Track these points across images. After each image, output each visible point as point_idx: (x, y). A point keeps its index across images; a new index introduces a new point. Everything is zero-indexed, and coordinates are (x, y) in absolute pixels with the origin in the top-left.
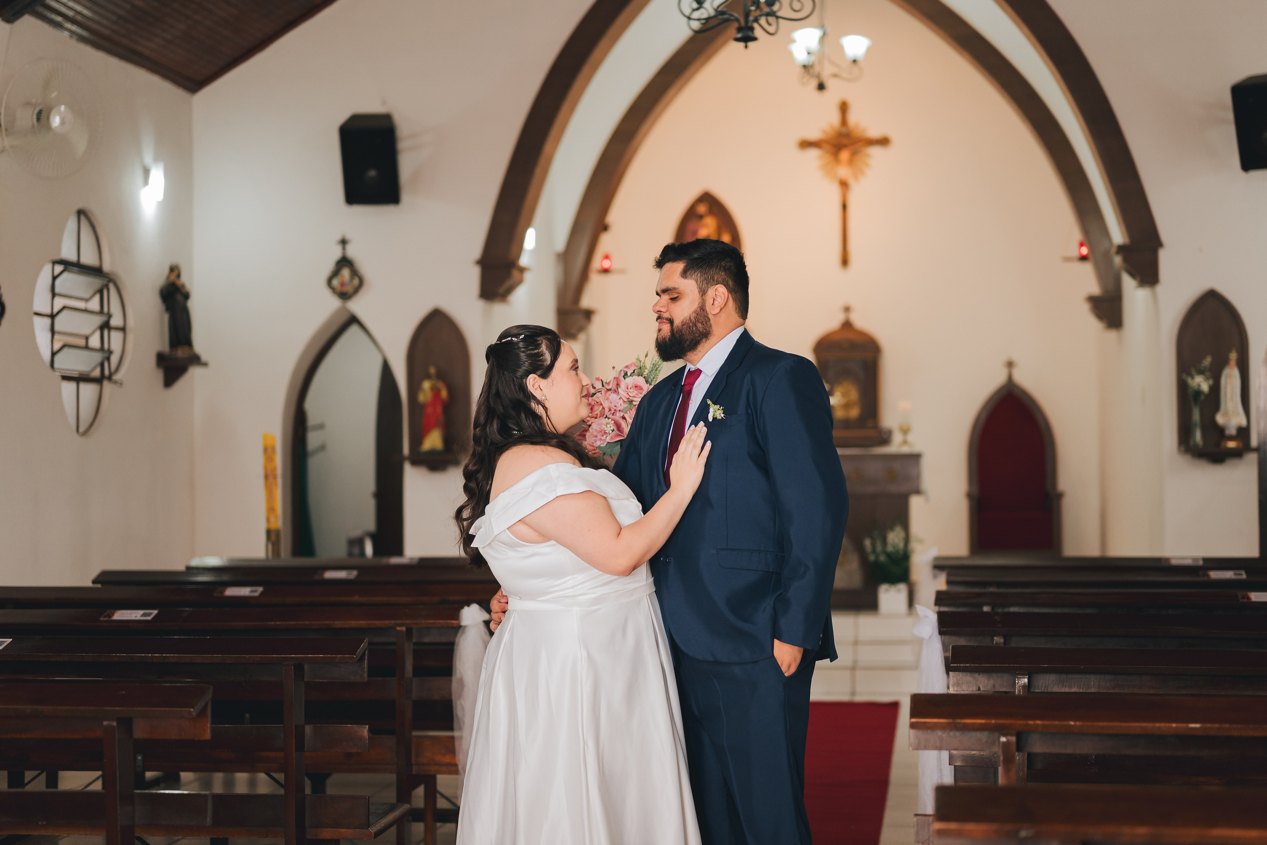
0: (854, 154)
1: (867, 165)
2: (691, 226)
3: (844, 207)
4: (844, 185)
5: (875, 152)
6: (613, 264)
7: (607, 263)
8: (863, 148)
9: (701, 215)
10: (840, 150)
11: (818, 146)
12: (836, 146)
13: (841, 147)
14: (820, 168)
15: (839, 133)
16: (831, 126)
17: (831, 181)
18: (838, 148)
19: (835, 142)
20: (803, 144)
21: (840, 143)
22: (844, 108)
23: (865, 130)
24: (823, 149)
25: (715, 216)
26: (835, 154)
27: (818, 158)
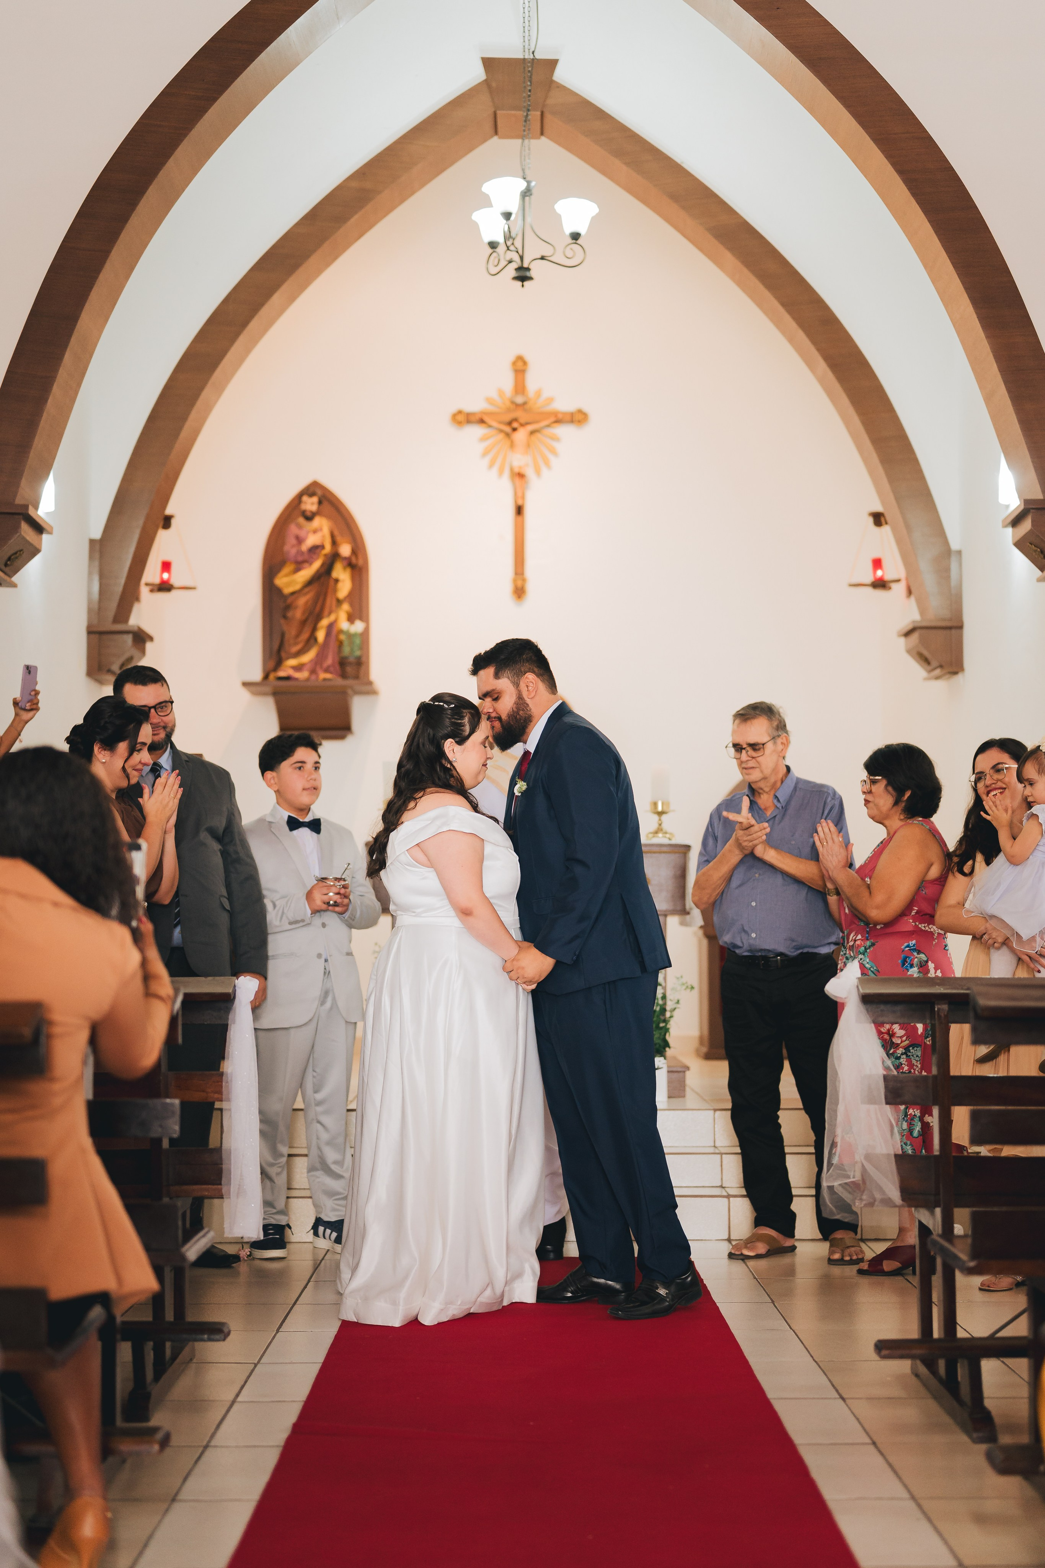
0: (532, 433)
1: (554, 452)
2: (293, 529)
3: (519, 510)
4: (519, 476)
5: (564, 431)
6: (176, 578)
7: (166, 576)
8: (548, 426)
9: (309, 514)
10: (515, 430)
11: (482, 421)
12: (510, 423)
13: (515, 425)
14: (485, 454)
15: (513, 402)
16: (501, 393)
17: (501, 472)
18: (512, 426)
19: (508, 418)
20: (460, 418)
21: (516, 420)
22: (520, 367)
23: (551, 400)
24: (490, 426)
25: (328, 517)
26: (508, 435)
27: (483, 439)
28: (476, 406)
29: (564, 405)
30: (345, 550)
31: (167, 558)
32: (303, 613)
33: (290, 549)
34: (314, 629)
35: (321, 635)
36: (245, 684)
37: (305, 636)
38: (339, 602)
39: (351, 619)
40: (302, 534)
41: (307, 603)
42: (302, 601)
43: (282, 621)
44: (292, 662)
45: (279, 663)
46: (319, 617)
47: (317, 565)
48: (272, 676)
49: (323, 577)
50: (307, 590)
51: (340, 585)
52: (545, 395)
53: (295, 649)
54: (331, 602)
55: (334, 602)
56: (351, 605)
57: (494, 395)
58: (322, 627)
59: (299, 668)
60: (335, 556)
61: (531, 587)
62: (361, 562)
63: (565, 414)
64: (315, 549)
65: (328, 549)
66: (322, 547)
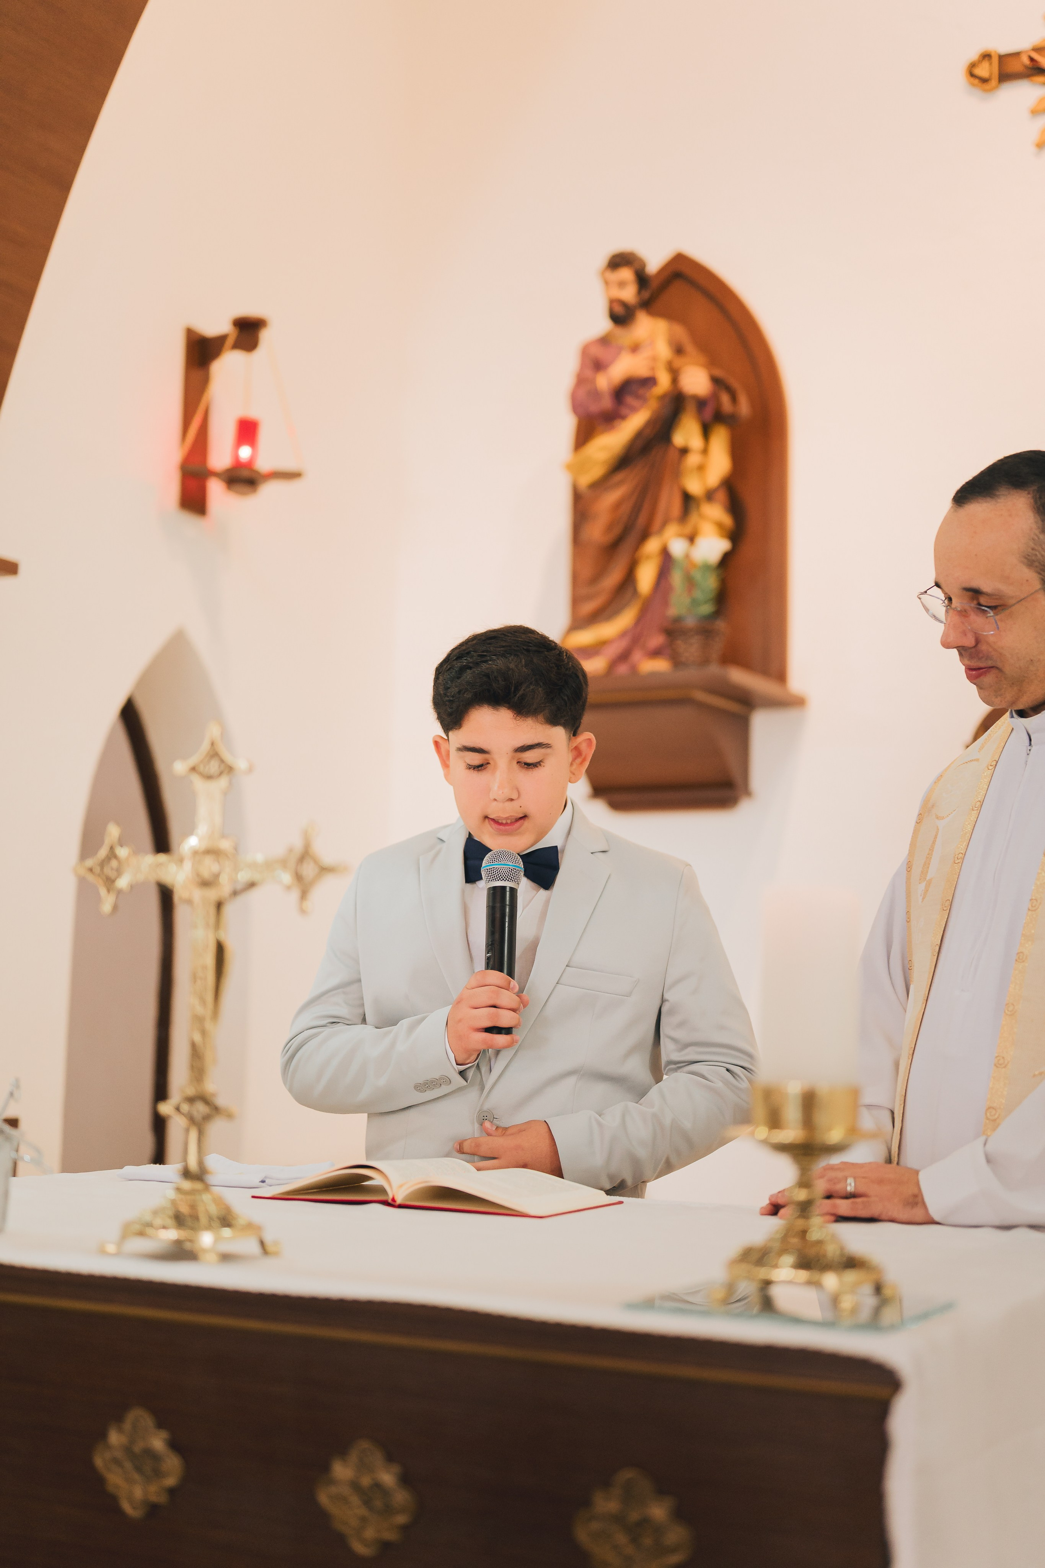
7: (245, 452)
9: (619, 309)
20: (986, 71)
28: (1020, 37)
30: (696, 381)
31: (252, 413)
32: (609, 529)
34: (633, 564)
35: (646, 577)
38: (692, 502)
40: (603, 352)
41: (617, 505)
46: (645, 536)
47: (636, 420)
49: (655, 448)
50: (619, 476)
51: (691, 461)
53: (592, 610)
54: (669, 501)
55: (678, 502)
58: (648, 557)
59: (594, 651)
64: (631, 388)
65: (664, 381)
66: (649, 382)
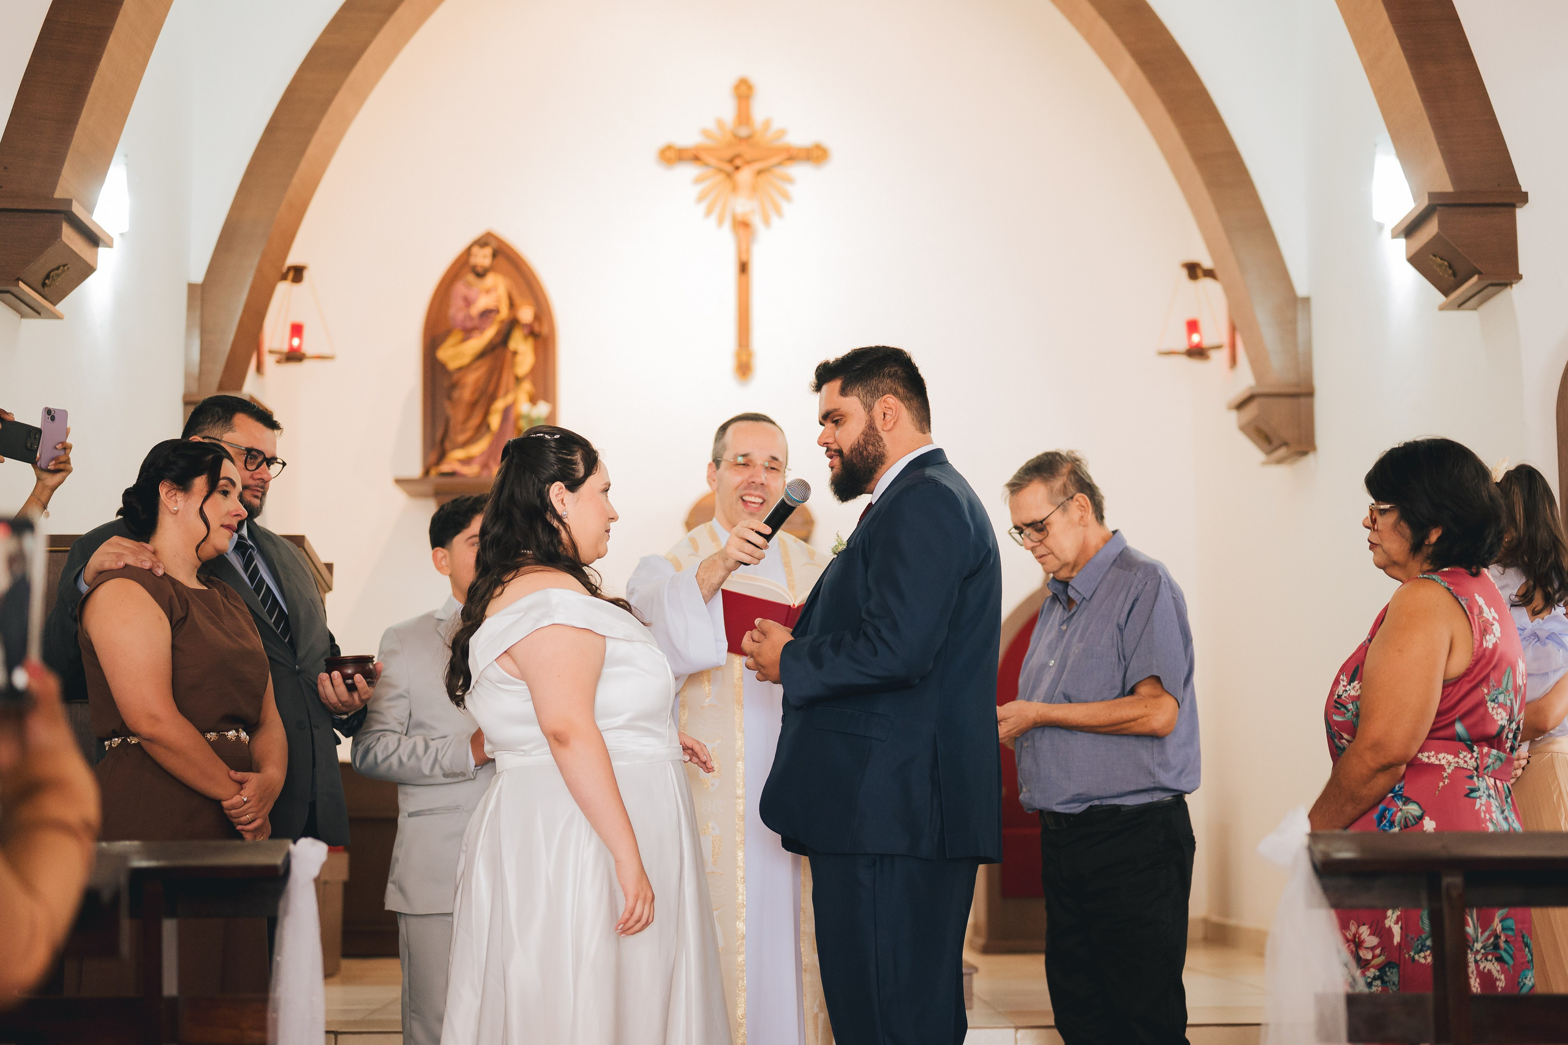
0: (760, 172)
1: (787, 197)
2: (460, 289)
3: (744, 268)
4: (742, 226)
5: (799, 172)
6: (309, 344)
7: (296, 342)
8: (780, 164)
9: (479, 270)
10: (737, 168)
11: (695, 158)
12: (731, 161)
13: (738, 162)
14: (700, 199)
15: (735, 136)
16: (720, 123)
17: (720, 222)
18: (734, 163)
19: (729, 154)
20: (670, 154)
21: (738, 156)
22: (744, 91)
23: (782, 133)
24: (706, 165)
25: (505, 274)
26: (729, 176)
27: (698, 180)
28: (689, 139)
29: (798, 138)
30: (526, 314)
31: (298, 320)
32: (473, 393)
33: (456, 312)
34: (487, 413)
35: (495, 421)
36: (399, 482)
37: (475, 421)
38: (518, 380)
39: (533, 400)
40: (472, 294)
41: (477, 381)
42: (471, 379)
43: (447, 404)
44: (459, 454)
45: (442, 456)
46: (493, 398)
47: (490, 333)
48: (433, 472)
49: (499, 347)
50: (478, 363)
51: (519, 358)
52: (776, 125)
53: (462, 438)
54: (507, 379)
55: (512, 380)
56: (535, 383)
57: (711, 125)
58: (497, 411)
59: (467, 461)
60: (513, 324)
61: (760, 363)
62: (545, 330)
63: (800, 150)
64: (487, 314)
65: (504, 313)
66: (496, 311)
